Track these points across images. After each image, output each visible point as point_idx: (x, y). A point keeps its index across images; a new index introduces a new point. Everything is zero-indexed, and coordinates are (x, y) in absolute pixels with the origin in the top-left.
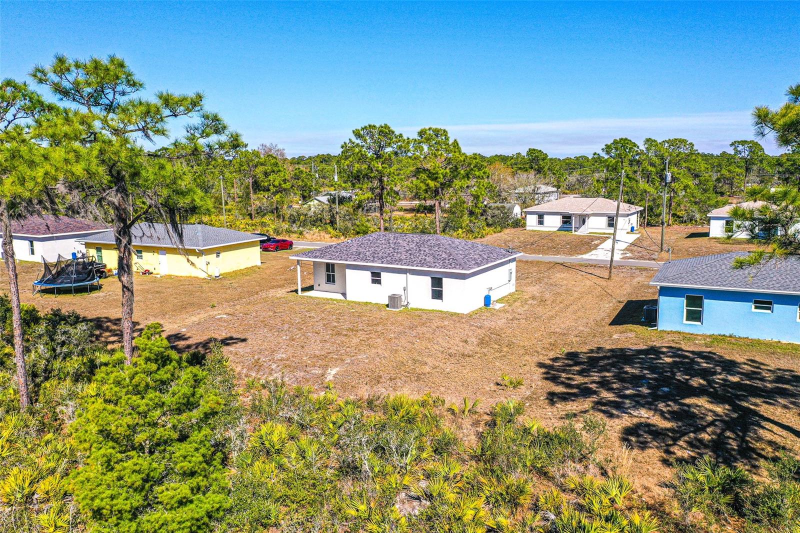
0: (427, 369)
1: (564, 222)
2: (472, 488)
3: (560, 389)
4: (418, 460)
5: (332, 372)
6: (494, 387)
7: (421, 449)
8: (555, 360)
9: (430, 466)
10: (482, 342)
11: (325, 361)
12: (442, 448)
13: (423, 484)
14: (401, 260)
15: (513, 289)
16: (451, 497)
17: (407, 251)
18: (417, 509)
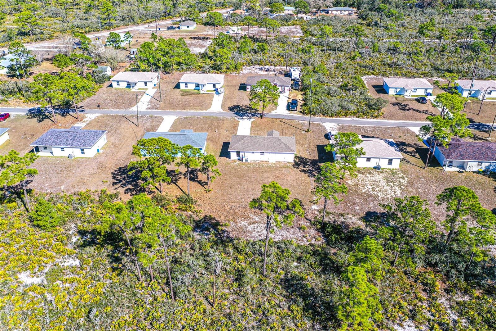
0: (85, 181)
1: (128, 84)
2: (98, 208)
3: (115, 181)
4: (88, 205)
5: (63, 187)
6: (101, 183)
7: (88, 203)
8: (115, 171)
9: (90, 205)
10: (98, 168)
11: (59, 184)
12: (92, 201)
13: (90, 208)
14: (70, 144)
15: (106, 141)
16: (95, 210)
17: (71, 140)
18: (90, 213)
